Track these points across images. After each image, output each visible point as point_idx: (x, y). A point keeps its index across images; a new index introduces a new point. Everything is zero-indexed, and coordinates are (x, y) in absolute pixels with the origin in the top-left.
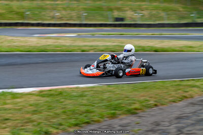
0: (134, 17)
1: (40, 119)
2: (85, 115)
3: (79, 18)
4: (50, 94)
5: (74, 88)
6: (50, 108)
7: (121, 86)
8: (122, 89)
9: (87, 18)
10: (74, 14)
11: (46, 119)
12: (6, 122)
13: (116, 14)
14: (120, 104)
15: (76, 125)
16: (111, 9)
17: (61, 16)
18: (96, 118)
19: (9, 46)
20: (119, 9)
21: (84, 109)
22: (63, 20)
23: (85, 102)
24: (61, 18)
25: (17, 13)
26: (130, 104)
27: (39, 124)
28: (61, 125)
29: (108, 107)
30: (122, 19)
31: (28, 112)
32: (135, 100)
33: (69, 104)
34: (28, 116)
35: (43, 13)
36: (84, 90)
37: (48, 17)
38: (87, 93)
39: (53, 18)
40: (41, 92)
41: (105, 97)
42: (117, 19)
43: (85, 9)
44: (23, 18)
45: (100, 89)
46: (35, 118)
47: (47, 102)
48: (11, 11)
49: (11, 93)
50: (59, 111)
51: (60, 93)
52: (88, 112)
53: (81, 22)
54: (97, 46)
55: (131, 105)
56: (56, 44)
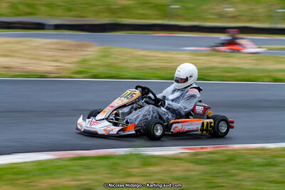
3: (270, 17)
4: (211, 160)
5: (256, 149)
6: (210, 186)
10: (260, 9)
17: (237, 13)
19: (137, 69)
23: (276, 176)
24: (234, 18)
25: (155, 6)
33: (247, 180)
35: (205, 7)
36: (274, 153)
37: (212, 14)
38: (281, 160)
39: (222, 16)
44: (166, 16)
47: (206, 173)
49: (139, 156)
53: (273, 26)
56: (225, 65)
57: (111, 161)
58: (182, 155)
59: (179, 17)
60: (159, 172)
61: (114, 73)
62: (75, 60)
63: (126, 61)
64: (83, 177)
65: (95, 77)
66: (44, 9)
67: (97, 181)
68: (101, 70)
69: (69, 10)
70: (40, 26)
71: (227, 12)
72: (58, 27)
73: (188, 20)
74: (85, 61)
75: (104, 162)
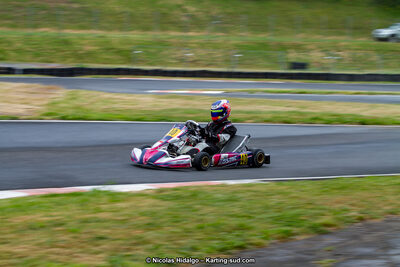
0: (324, 61)
1: (158, 238)
2: (237, 233)
3: (227, 61)
4: (176, 196)
5: (218, 186)
6: (176, 220)
7: (301, 183)
8: (303, 189)
9: (241, 62)
10: (218, 54)
11: (169, 239)
12: (100, 242)
13: (294, 56)
14: (300, 215)
15: (222, 250)
16: (284, 48)
17: (195, 58)
18: (256, 240)
19: (105, 111)
20: (298, 47)
21: (234, 222)
22: (198, 65)
23: (236, 210)
24: (194, 62)
25: (119, 52)
26: (316, 216)
27: (157, 247)
28: (194, 249)
29: (277, 220)
30: (302, 66)
31: (138, 227)
32: (325, 209)
33: (210, 214)
34: (138, 233)
35: (166, 52)
36: (234, 189)
37: (172, 59)
38: (241, 195)
39: (182, 61)
40: (161, 191)
41: (272, 203)
42: (296, 65)
43: (237, 46)
44: (130, 60)
45: (263, 189)
46: (149, 237)
47: (170, 209)
48: (109, 48)
49: (108, 193)
50: (191, 226)
51: (194, 195)
52: (241, 228)
53: (230, 70)
54: (260, 112)
55: (317, 218)
56: (187, 107)
57: (81, 197)
58: (148, 192)
59: (143, 62)
60: (127, 208)
61: (81, 115)
62: (45, 102)
63: (92, 103)
64: (55, 213)
65: (63, 118)
66: (13, 54)
67: (69, 216)
68: (70, 112)
69: (38, 55)
70: (10, 71)
71: (187, 57)
72: (26, 71)
73: (151, 64)
74: (54, 104)
75: (75, 199)
